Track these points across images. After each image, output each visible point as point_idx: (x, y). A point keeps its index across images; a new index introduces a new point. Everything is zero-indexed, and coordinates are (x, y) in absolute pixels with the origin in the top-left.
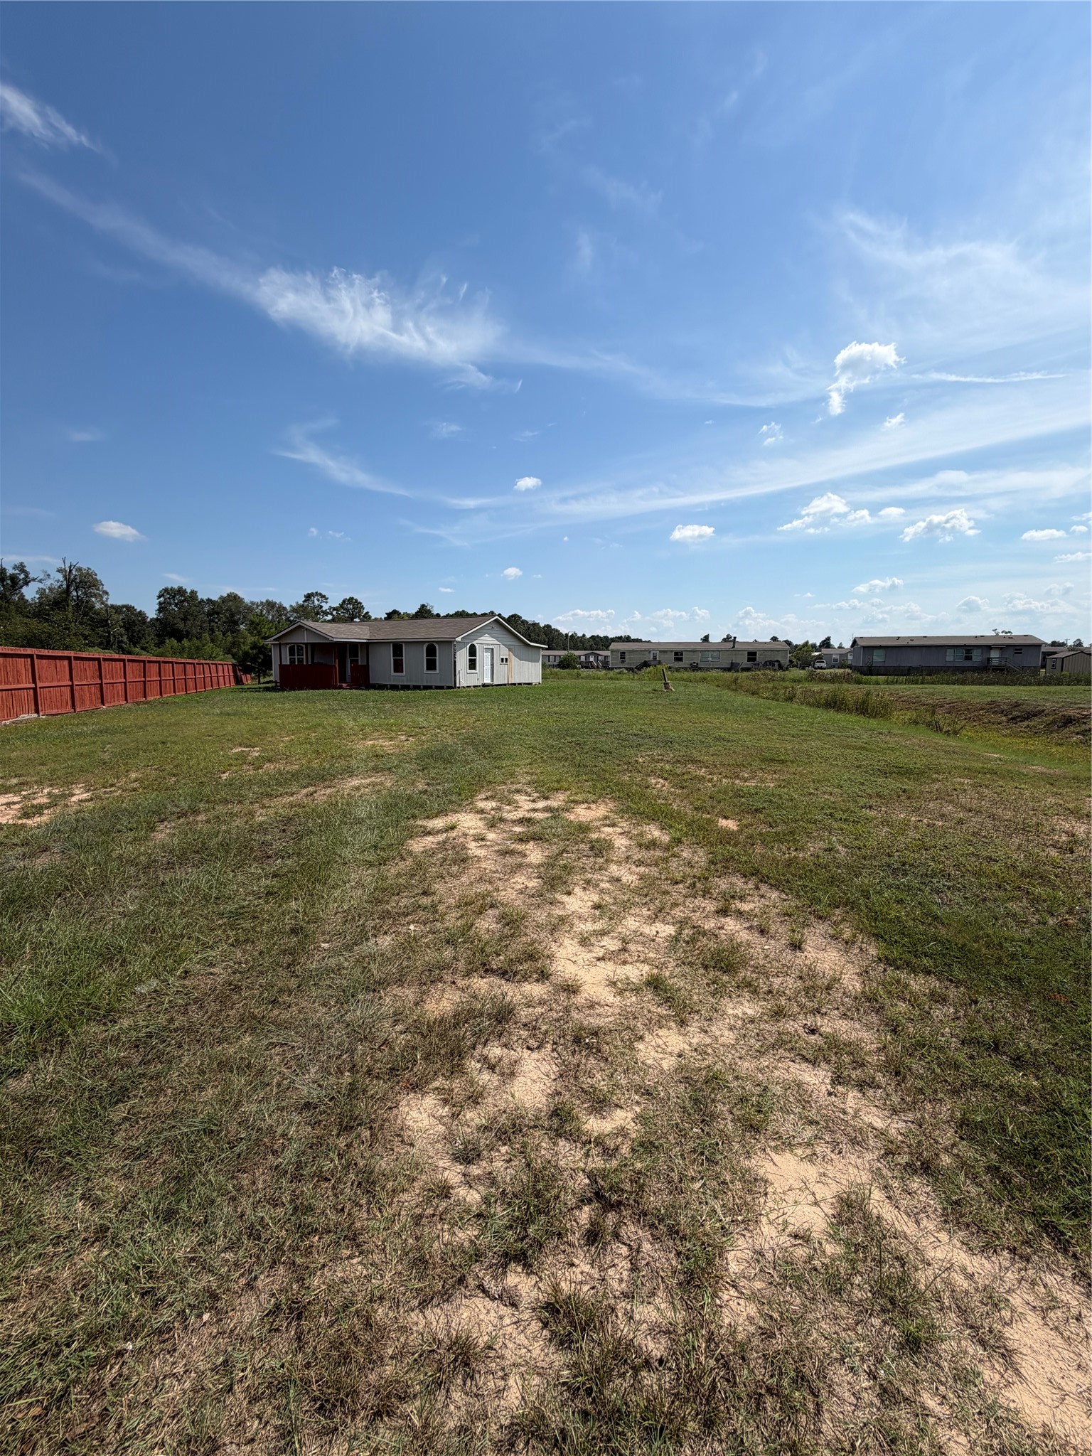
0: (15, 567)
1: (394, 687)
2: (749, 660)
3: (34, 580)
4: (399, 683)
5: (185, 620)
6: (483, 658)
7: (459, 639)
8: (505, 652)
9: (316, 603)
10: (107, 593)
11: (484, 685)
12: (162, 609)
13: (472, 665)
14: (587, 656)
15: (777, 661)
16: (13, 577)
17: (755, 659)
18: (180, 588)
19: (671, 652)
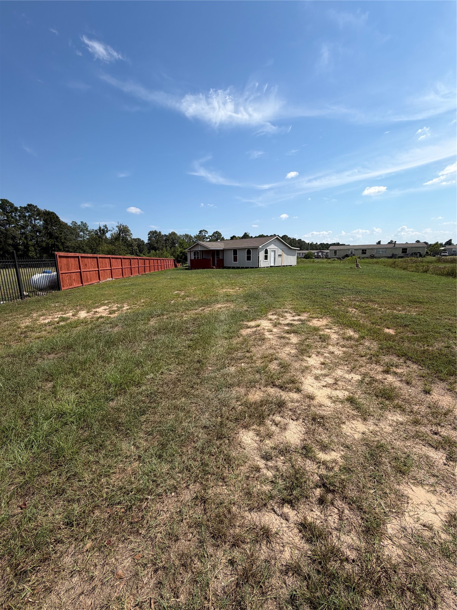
0: (104, 227)
1: (234, 268)
2: (403, 252)
3: (109, 230)
4: (236, 266)
6: (271, 255)
7: (260, 247)
8: (280, 252)
9: (204, 234)
10: (132, 234)
11: (271, 267)
12: (150, 239)
13: (266, 258)
14: (318, 253)
15: (419, 253)
16: (103, 230)
17: (406, 252)
18: (155, 231)
19: (360, 249)
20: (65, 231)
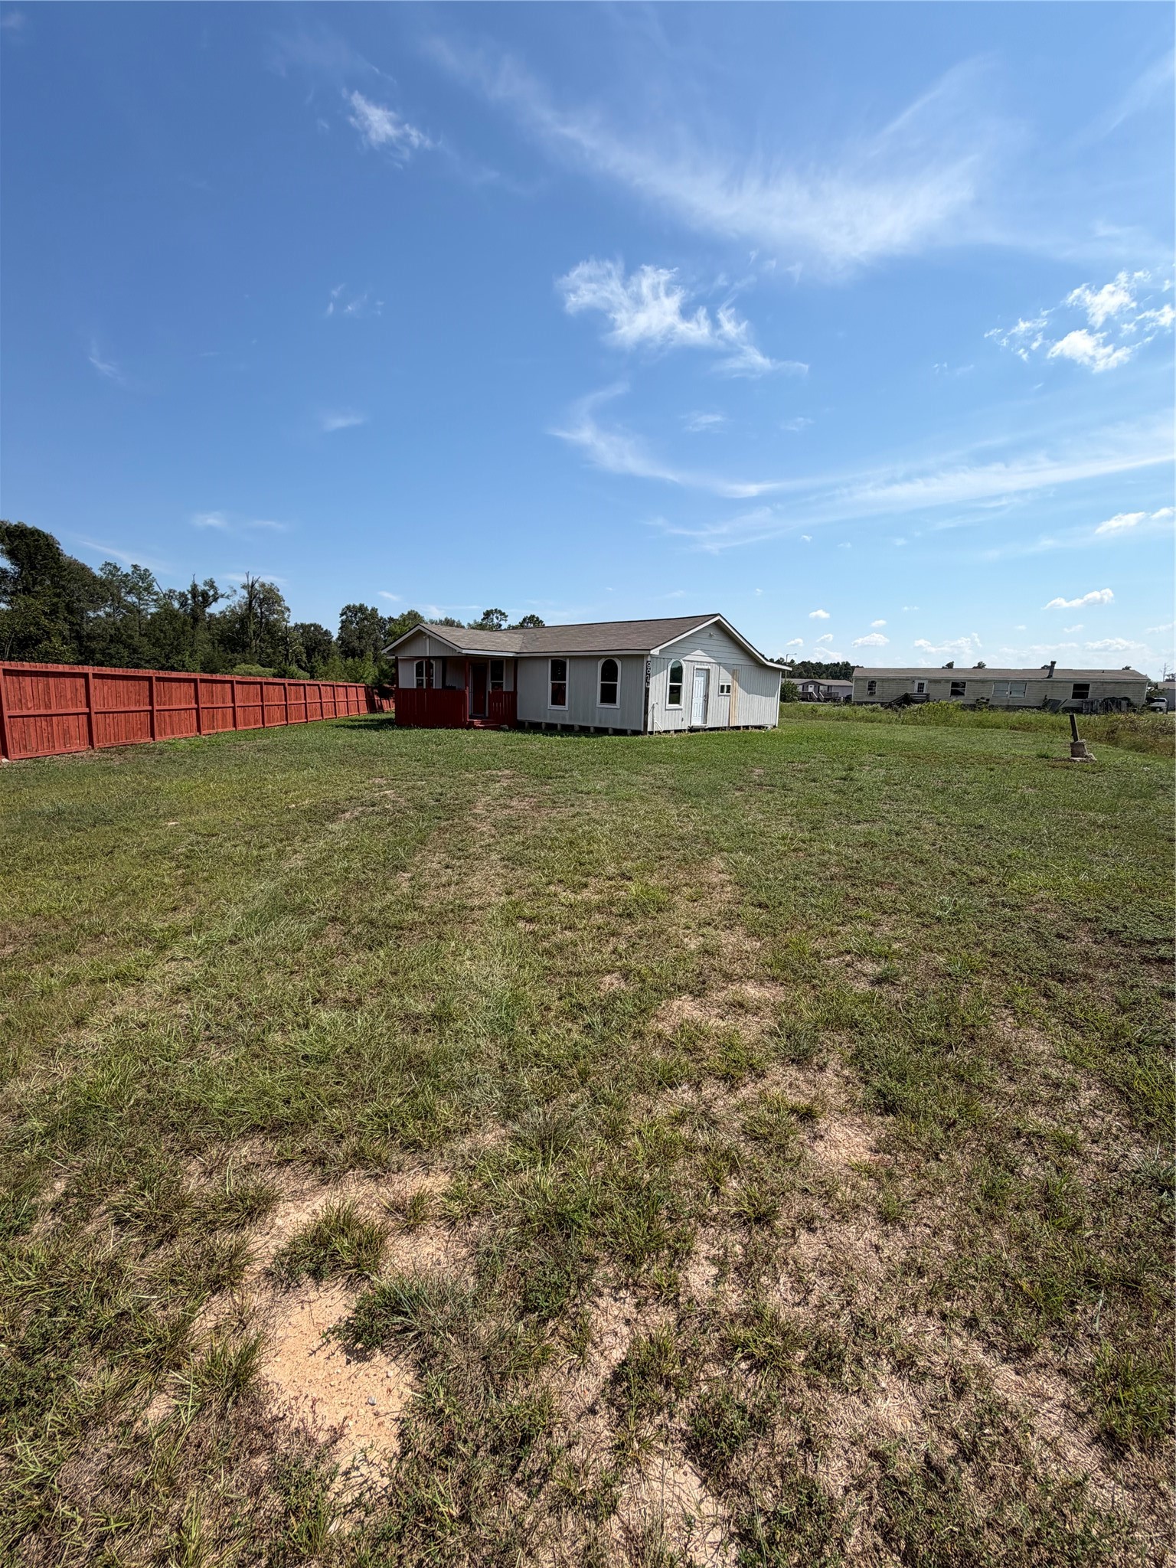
0: (206, 584)
1: (551, 729)
2: (1075, 696)
3: (222, 596)
4: (559, 722)
5: (360, 638)
6: (693, 686)
7: (655, 652)
8: (726, 679)
9: (495, 621)
10: (289, 610)
11: (692, 730)
12: (344, 626)
13: (675, 695)
15: (1126, 699)
16: (204, 594)
17: (1085, 696)
18: (362, 606)
19: (947, 681)
20: (73, 586)
